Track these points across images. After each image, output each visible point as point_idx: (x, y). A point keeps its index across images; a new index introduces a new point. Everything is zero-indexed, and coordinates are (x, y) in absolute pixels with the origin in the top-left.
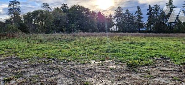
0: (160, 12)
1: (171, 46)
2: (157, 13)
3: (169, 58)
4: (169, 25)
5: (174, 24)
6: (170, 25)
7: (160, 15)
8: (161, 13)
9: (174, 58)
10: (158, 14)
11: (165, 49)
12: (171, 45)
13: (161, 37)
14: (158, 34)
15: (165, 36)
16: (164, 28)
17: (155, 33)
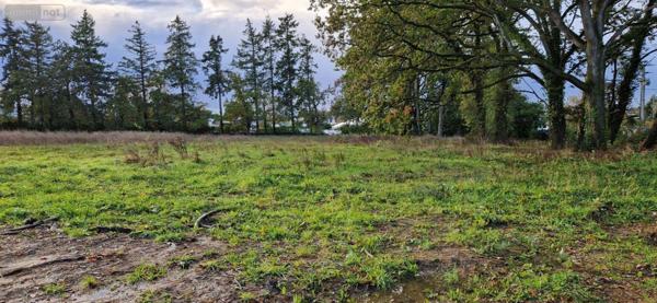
0: (52, 54)
1: (79, 176)
2: (39, 54)
3: (56, 220)
4: (89, 102)
5: (104, 101)
6: (93, 102)
7: (54, 64)
8: (56, 57)
9: (72, 215)
10: (45, 60)
11: (54, 187)
12: (79, 172)
13: (55, 147)
14: (50, 134)
15: (70, 141)
16: (71, 112)
17: (40, 129)
